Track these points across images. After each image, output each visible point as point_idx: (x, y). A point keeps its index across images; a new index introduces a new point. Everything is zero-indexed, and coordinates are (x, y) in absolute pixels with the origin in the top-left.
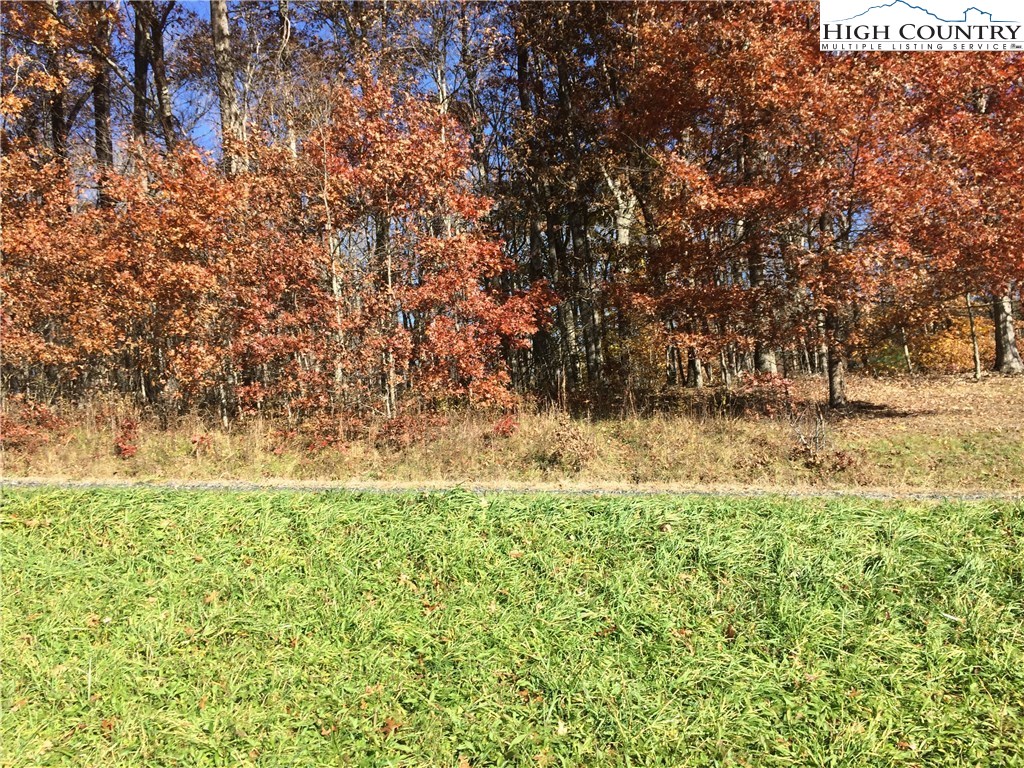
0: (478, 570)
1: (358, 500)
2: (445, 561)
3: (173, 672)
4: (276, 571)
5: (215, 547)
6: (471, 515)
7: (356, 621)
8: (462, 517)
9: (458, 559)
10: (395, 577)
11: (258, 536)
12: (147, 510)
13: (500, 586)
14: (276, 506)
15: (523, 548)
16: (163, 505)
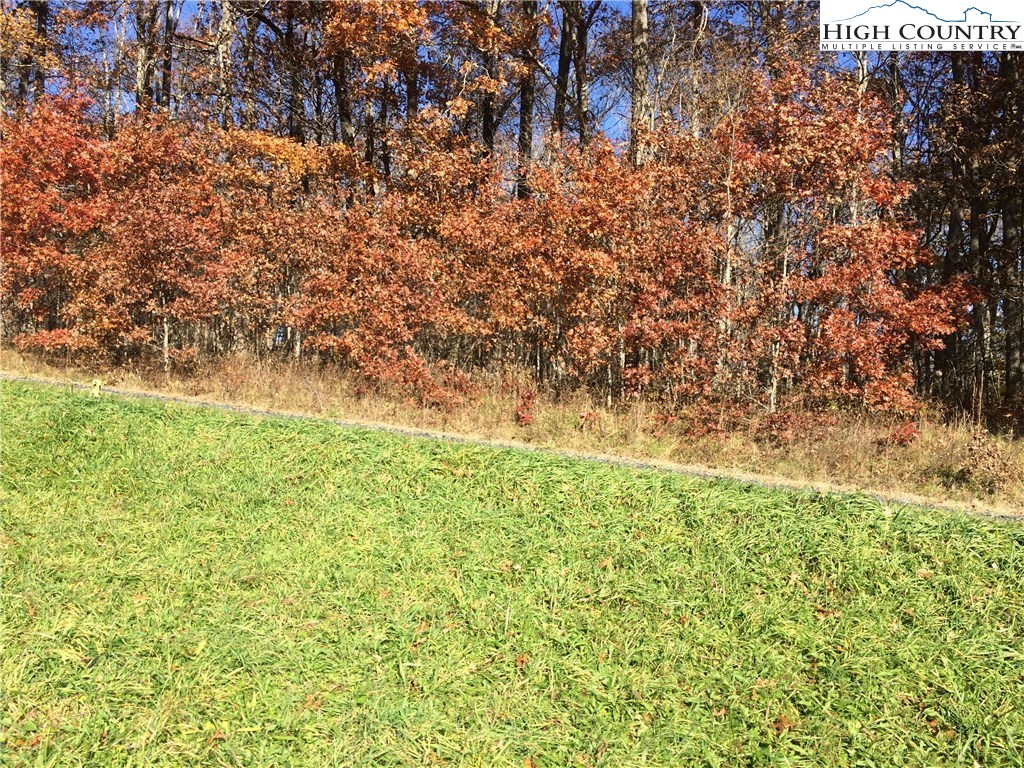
0: (878, 583)
1: (747, 491)
2: (840, 568)
3: (573, 624)
4: (665, 548)
5: (608, 516)
6: (872, 523)
7: (745, 612)
8: (862, 524)
9: (855, 568)
10: (785, 575)
11: (648, 512)
12: (551, 474)
13: (904, 604)
14: (666, 486)
15: (932, 568)
16: (564, 471)
